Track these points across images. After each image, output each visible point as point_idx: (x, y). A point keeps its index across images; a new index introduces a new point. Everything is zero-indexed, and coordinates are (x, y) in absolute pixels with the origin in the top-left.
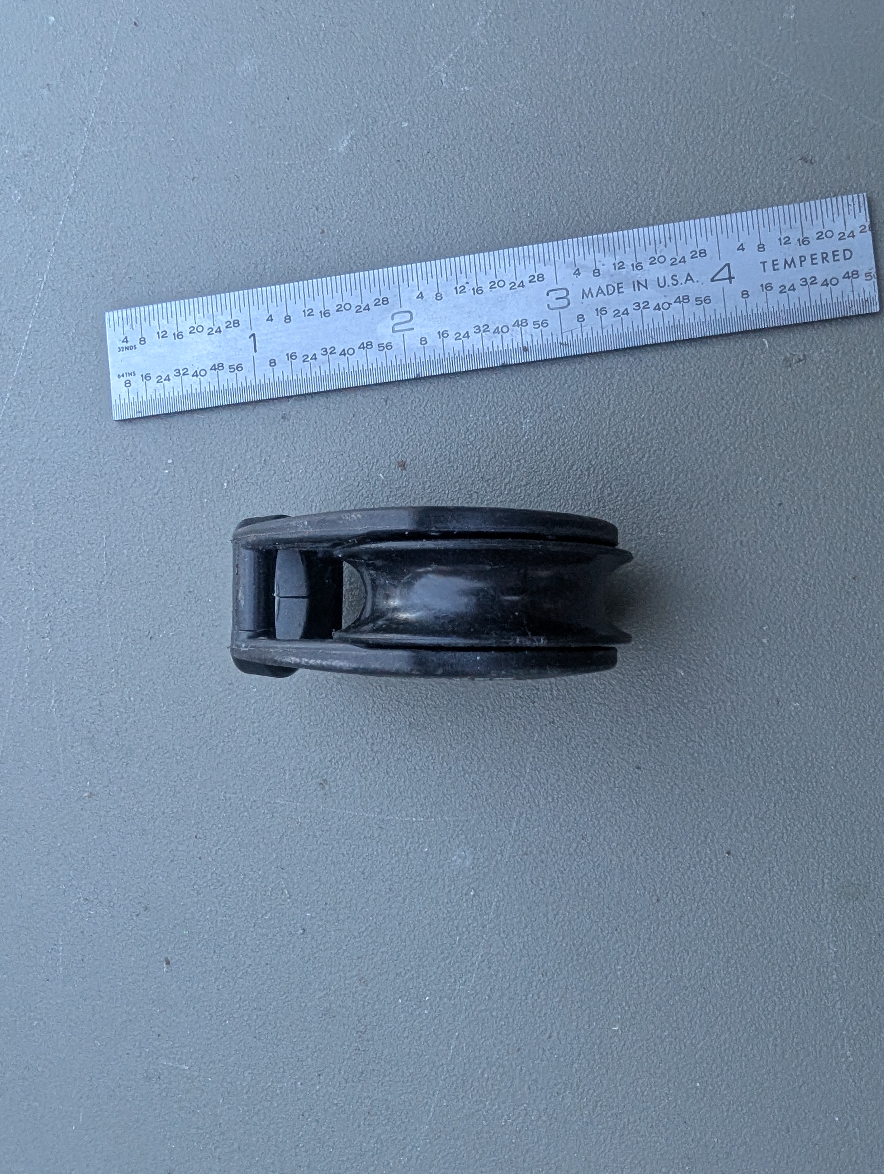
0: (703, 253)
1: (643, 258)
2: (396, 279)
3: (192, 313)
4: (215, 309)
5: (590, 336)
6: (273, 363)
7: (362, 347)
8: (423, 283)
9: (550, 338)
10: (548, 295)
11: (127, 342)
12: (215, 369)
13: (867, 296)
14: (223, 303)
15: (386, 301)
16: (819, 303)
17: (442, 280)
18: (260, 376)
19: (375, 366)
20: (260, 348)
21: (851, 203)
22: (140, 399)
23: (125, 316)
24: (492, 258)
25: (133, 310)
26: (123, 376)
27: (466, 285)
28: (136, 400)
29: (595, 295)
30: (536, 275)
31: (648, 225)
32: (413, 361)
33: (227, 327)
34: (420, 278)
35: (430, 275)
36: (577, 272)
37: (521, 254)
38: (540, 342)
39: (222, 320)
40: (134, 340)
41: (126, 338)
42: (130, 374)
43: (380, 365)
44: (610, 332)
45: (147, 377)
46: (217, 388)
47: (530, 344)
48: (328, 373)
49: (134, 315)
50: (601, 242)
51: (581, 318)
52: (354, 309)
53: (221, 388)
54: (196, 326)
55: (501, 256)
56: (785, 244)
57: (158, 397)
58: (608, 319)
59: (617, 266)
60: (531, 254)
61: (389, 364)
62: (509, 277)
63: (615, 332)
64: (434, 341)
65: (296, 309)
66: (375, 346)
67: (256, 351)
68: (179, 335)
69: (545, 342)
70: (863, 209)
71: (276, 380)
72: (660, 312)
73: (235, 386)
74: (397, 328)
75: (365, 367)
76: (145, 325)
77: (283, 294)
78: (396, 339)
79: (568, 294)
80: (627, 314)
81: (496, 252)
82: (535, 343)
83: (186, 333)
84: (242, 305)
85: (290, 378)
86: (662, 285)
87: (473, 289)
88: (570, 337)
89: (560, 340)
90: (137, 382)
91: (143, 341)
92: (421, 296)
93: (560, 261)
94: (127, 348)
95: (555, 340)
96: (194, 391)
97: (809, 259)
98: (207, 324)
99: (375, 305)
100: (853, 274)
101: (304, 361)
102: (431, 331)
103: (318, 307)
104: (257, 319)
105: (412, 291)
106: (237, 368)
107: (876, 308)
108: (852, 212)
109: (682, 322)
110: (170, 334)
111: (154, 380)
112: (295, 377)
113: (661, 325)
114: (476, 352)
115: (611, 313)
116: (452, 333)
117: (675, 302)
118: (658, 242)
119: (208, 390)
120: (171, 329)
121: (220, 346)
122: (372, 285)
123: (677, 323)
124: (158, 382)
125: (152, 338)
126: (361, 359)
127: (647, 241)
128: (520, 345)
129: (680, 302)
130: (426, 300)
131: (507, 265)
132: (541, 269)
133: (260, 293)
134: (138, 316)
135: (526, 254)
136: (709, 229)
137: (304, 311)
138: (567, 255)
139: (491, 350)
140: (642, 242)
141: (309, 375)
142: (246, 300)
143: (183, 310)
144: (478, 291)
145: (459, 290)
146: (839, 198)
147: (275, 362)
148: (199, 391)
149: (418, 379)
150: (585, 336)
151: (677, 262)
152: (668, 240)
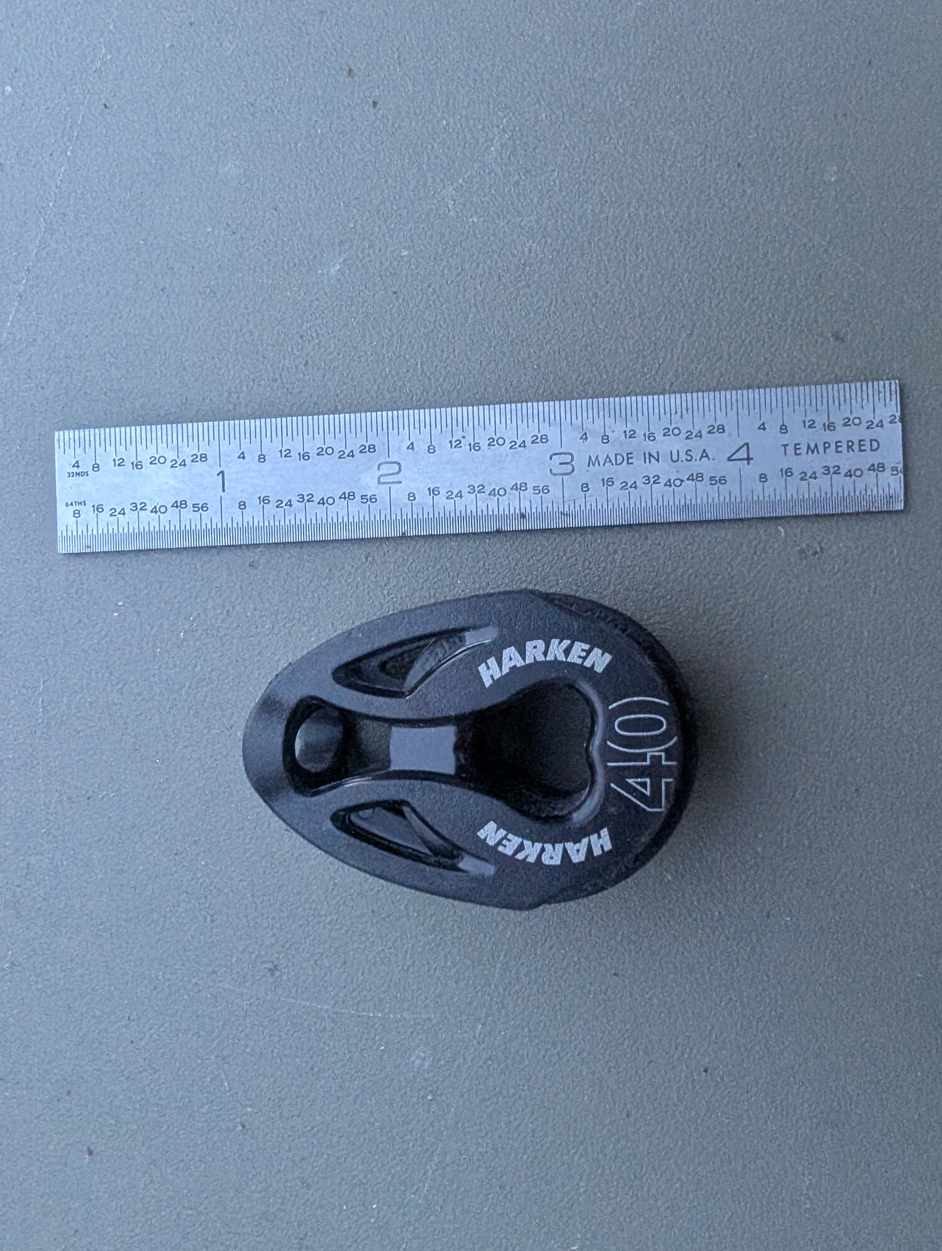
0: (722, 429)
1: (657, 429)
2: (385, 425)
3: (154, 441)
4: (180, 439)
5: (594, 507)
6: (242, 505)
7: (343, 496)
8: (414, 433)
9: (550, 506)
10: (551, 458)
11: (78, 467)
12: (177, 507)
13: (892, 491)
14: (190, 434)
15: (372, 448)
16: (841, 494)
17: (436, 432)
18: (227, 520)
19: (356, 520)
20: (229, 488)
21: (882, 390)
22: (90, 533)
23: (77, 437)
24: (492, 413)
25: (87, 432)
26: (72, 504)
27: (462, 440)
28: (85, 532)
29: (602, 464)
30: (539, 436)
31: (663, 393)
32: (399, 518)
33: (192, 461)
34: (412, 427)
35: (422, 424)
36: (584, 437)
37: (525, 411)
38: (539, 510)
39: (187, 452)
40: (86, 466)
41: (77, 462)
42: (80, 503)
43: (362, 519)
44: (616, 506)
45: (99, 509)
46: (178, 528)
47: (528, 510)
48: (303, 522)
49: (87, 438)
50: (612, 406)
51: (585, 487)
52: (336, 455)
53: (183, 528)
54: (157, 457)
55: (503, 411)
56: (810, 427)
57: (111, 532)
58: (615, 491)
59: (628, 434)
60: (536, 412)
61: (372, 519)
62: (510, 436)
63: (622, 506)
64: (423, 498)
65: (272, 448)
66: (358, 497)
67: (224, 491)
68: (137, 465)
69: (545, 510)
70: (894, 397)
71: (245, 525)
72: (671, 489)
73: (198, 527)
74: (382, 480)
75: (346, 519)
76: (100, 450)
77: (258, 430)
78: (382, 492)
79: (572, 460)
80: (636, 487)
81: (497, 406)
82: (534, 510)
83: (146, 463)
84: (211, 438)
85: (261, 524)
86: (675, 458)
87: (470, 445)
88: (572, 507)
89: (561, 509)
90: (87, 512)
91: (96, 467)
92: (411, 447)
93: (566, 423)
94: (78, 474)
95: (556, 509)
96: (152, 529)
97: (833, 446)
98: (171, 455)
99: (361, 452)
100: (878, 467)
101: (277, 507)
102: (421, 487)
103: (297, 448)
104: (227, 455)
105: (403, 440)
106: (202, 507)
107: (900, 506)
108: (882, 400)
109: (693, 502)
110: (128, 463)
111: (107, 512)
112: (266, 524)
113: (671, 503)
114: (469, 514)
115: (618, 484)
116: (443, 491)
117: (688, 479)
118: (673, 411)
119: (167, 529)
120: (130, 458)
121: (183, 482)
122: (359, 430)
123: (688, 502)
124: (111, 515)
125: (107, 464)
126: (342, 509)
127: (662, 411)
128: (517, 511)
129: (693, 480)
130: (417, 453)
131: (509, 422)
132: (545, 429)
133: (232, 426)
134: (92, 438)
135: (530, 411)
136: (729, 404)
137: (281, 451)
138: (574, 417)
139: (485, 513)
140: (656, 411)
141: (282, 523)
142: (216, 433)
143: (144, 436)
144: (475, 447)
145: (454, 444)
146: (870, 384)
147: (244, 505)
148: (157, 529)
149: (404, 537)
150: (588, 507)
151: (693, 436)
152: (684, 411)
